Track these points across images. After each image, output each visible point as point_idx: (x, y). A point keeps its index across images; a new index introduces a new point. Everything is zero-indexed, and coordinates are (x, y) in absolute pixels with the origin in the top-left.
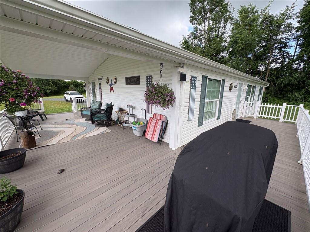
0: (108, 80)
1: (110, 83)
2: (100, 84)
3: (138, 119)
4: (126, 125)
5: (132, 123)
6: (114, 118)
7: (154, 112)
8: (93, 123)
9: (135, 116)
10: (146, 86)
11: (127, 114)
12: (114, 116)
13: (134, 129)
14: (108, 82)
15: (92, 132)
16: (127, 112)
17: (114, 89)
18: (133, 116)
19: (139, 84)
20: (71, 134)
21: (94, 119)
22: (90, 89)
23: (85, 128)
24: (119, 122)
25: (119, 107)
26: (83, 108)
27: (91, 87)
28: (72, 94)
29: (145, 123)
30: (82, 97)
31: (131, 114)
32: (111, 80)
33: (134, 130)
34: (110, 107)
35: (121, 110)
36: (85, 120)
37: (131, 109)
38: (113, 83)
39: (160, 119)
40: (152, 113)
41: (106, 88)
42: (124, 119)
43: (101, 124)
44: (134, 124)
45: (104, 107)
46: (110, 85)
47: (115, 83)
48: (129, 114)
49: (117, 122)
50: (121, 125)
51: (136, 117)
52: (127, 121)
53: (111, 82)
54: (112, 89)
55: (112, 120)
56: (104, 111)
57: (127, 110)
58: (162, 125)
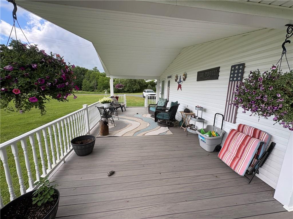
0: (177, 77)
1: (178, 80)
2: (169, 82)
3: (208, 127)
4: (191, 131)
5: (200, 131)
6: (178, 118)
7: (239, 121)
8: (156, 121)
9: (205, 121)
10: (230, 81)
11: (194, 117)
12: (178, 116)
13: (202, 140)
14: (177, 79)
15: (153, 130)
16: (194, 114)
17: (182, 87)
18: (201, 120)
19: (218, 79)
20: (135, 129)
21: (157, 116)
22: (160, 87)
23: (148, 125)
24: (183, 124)
25: (185, 107)
26: (151, 104)
27: (161, 85)
28: (148, 92)
29: (221, 135)
30: (155, 95)
31: (199, 118)
32: (180, 77)
33: (200, 141)
34: (175, 106)
35: (187, 111)
36: (151, 116)
37: (200, 112)
38: (182, 80)
39: (254, 136)
40: (235, 122)
41: (174, 85)
42: (189, 122)
43: (163, 123)
44: (202, 132)
45: (169, 106)
46: (178, 82)
47: (184, 80)
48: (197, 118)
49: (181, 123)
50: (185, 129)
51: (206, 123)
52: (192, 125)
53: (180, 79)
54: (180, 86)
55: (175, 120)
56: (168, 109)
57: (195, 112)
58: (259, 149)
